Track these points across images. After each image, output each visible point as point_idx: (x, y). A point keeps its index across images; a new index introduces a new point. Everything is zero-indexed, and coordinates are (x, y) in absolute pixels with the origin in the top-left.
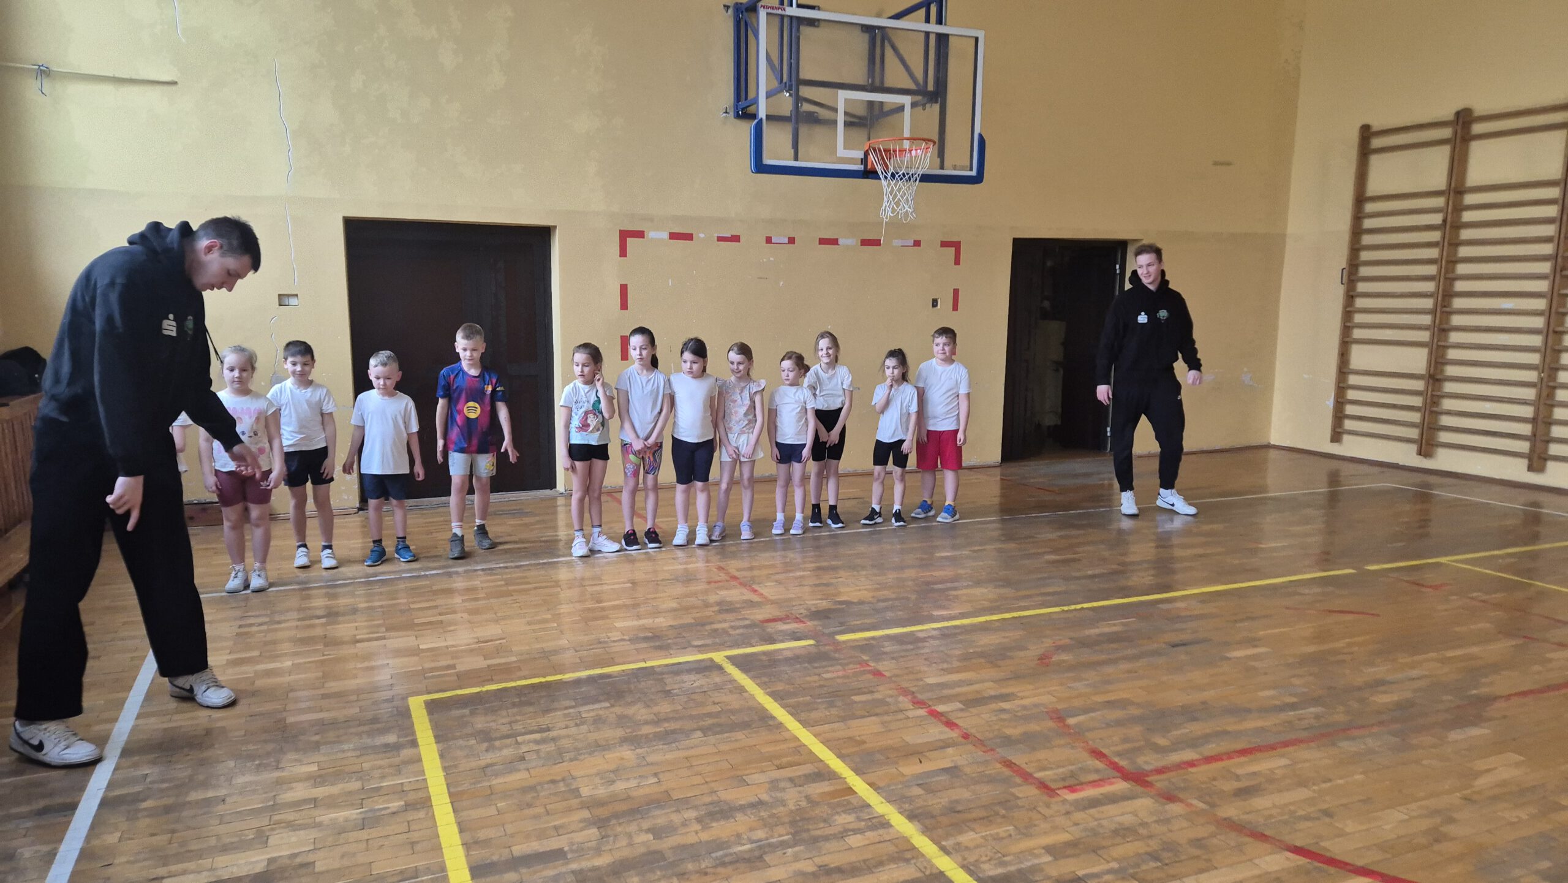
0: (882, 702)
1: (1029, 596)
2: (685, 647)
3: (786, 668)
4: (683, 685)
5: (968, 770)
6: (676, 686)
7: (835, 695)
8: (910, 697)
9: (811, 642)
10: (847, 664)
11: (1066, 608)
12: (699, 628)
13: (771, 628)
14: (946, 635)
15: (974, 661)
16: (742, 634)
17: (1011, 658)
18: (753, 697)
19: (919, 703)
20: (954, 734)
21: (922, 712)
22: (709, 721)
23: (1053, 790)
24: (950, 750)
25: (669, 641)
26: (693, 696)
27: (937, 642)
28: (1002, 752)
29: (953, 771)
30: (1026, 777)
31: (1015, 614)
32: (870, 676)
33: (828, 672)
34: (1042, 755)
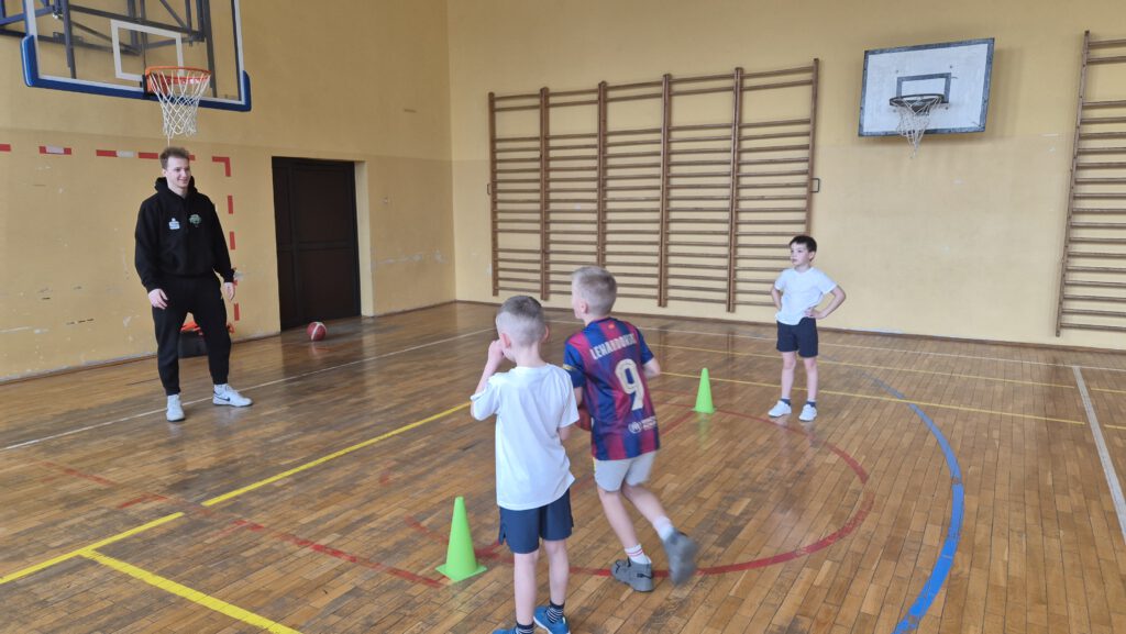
0: (270, 551)
1: (351, 434)
2: (44, 551)
3: (164, 545)
4: (59, 590)
5: (367, 587)
6: (51, 594)
7: (225, 556)
8: (293, 540)
9: (180, 514)
10: (223, 526)
11: (382, 437)
12: (50, 529)
13: (133, 511)
14: (299, 479)
15: (332, 495)
16: (103, 524)
17: (359, 485)
18: (142, 582)
19: (304, 543)
20: (341, 561)
21: (308, 550)
22: (104, 619)
23: (435, 582)
24: (346, 575)
25: (22, 550)
26: (74, 599)
27: (295, 487)
28: (387, 563)
29: (355, 592)
30: (413, 577)
31: (348, 450)
32: (249, 531)
33: (208, 538)
34: (417, 556)
